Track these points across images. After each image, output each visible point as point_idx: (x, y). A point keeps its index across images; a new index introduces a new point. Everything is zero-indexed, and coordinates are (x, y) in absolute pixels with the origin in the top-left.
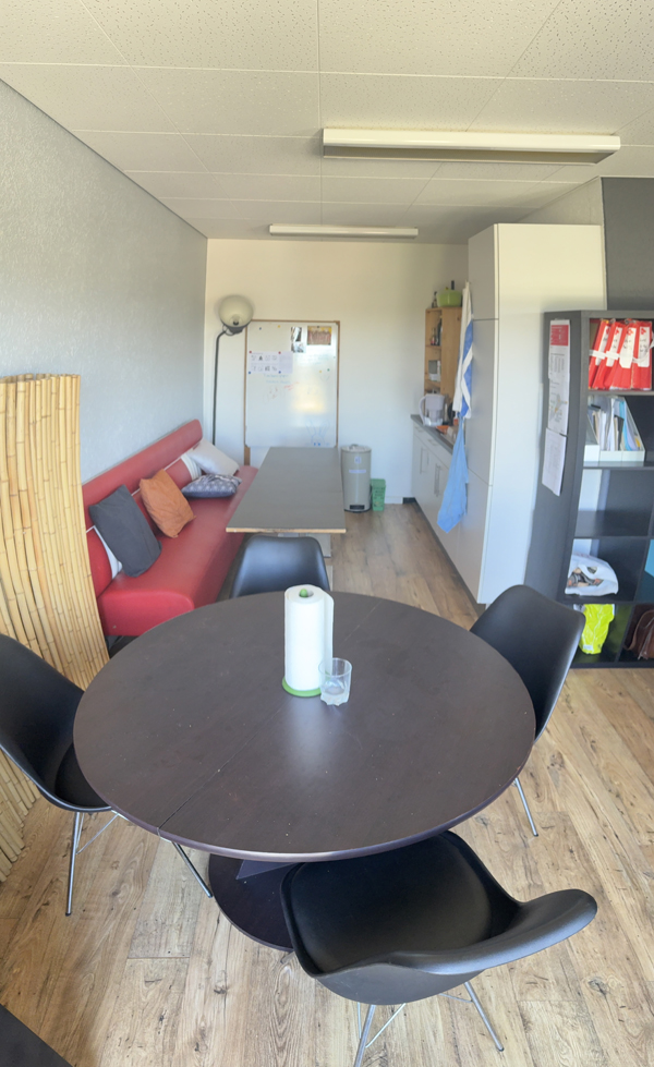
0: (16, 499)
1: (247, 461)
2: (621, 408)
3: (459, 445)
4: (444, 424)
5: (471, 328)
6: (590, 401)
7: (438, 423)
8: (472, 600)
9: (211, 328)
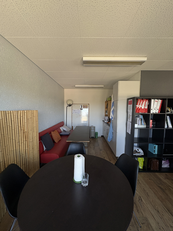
0: (24, 133)
1: (72, 129)
2: (141, 117)
3: (111, 125)
4: (108, 122)
5: (113, 103)
6: (136, 116)
7: (107, 122)
8: (115, 156)
9: (66, 105)
